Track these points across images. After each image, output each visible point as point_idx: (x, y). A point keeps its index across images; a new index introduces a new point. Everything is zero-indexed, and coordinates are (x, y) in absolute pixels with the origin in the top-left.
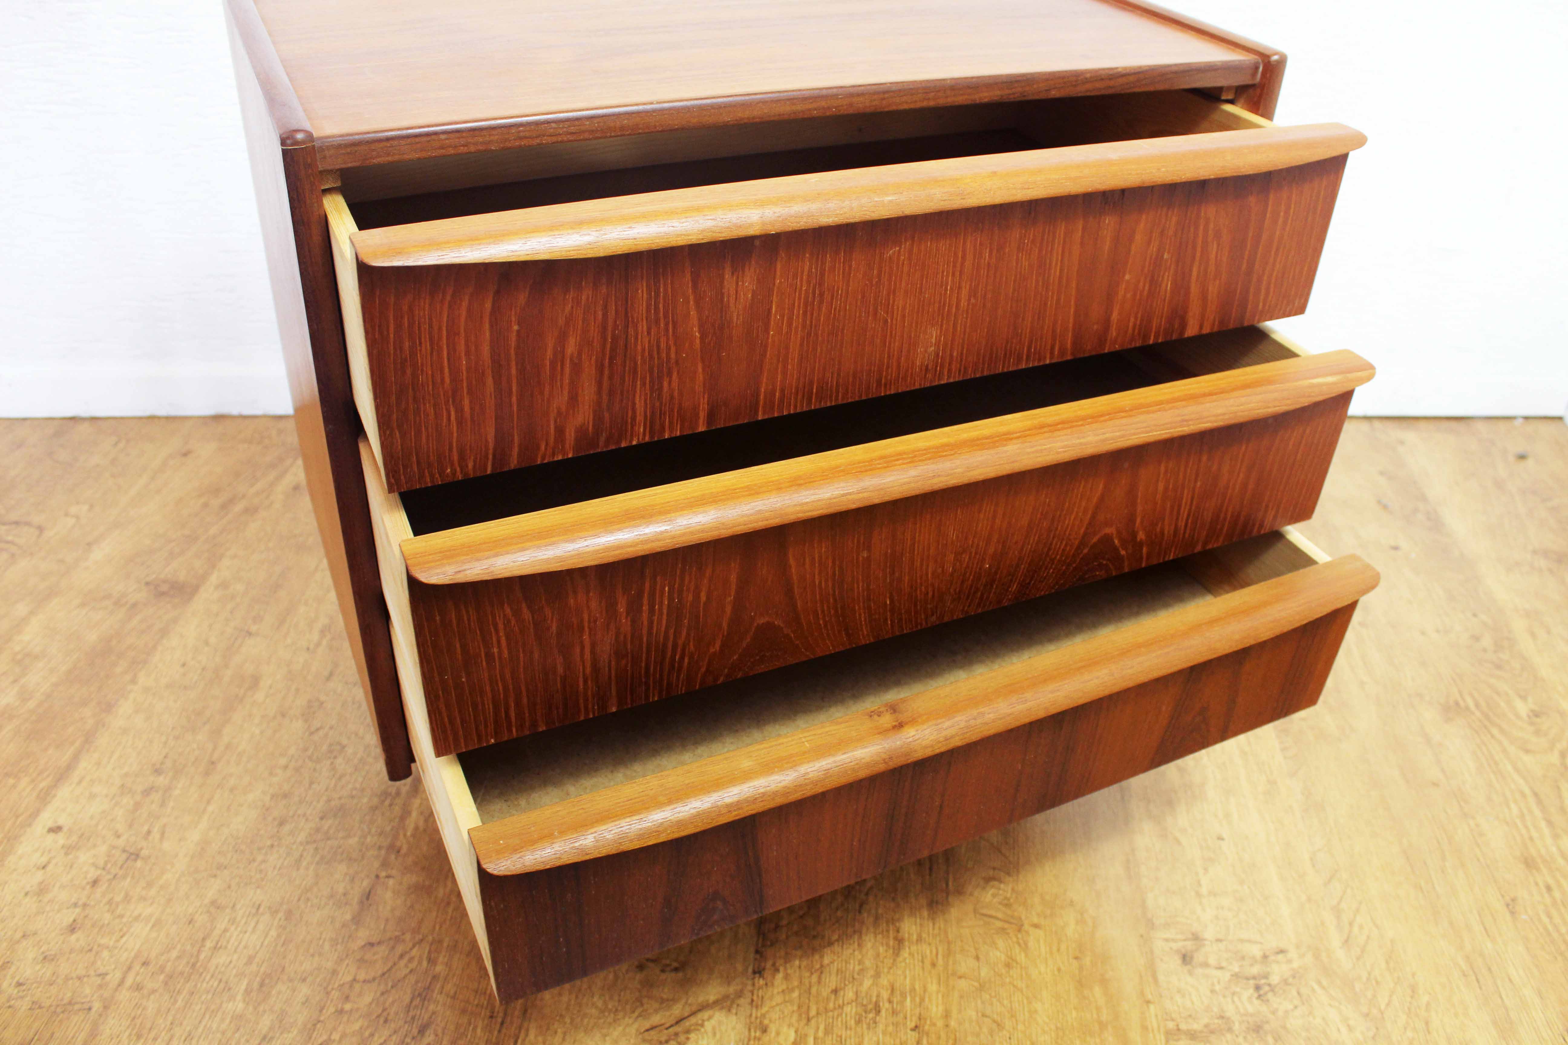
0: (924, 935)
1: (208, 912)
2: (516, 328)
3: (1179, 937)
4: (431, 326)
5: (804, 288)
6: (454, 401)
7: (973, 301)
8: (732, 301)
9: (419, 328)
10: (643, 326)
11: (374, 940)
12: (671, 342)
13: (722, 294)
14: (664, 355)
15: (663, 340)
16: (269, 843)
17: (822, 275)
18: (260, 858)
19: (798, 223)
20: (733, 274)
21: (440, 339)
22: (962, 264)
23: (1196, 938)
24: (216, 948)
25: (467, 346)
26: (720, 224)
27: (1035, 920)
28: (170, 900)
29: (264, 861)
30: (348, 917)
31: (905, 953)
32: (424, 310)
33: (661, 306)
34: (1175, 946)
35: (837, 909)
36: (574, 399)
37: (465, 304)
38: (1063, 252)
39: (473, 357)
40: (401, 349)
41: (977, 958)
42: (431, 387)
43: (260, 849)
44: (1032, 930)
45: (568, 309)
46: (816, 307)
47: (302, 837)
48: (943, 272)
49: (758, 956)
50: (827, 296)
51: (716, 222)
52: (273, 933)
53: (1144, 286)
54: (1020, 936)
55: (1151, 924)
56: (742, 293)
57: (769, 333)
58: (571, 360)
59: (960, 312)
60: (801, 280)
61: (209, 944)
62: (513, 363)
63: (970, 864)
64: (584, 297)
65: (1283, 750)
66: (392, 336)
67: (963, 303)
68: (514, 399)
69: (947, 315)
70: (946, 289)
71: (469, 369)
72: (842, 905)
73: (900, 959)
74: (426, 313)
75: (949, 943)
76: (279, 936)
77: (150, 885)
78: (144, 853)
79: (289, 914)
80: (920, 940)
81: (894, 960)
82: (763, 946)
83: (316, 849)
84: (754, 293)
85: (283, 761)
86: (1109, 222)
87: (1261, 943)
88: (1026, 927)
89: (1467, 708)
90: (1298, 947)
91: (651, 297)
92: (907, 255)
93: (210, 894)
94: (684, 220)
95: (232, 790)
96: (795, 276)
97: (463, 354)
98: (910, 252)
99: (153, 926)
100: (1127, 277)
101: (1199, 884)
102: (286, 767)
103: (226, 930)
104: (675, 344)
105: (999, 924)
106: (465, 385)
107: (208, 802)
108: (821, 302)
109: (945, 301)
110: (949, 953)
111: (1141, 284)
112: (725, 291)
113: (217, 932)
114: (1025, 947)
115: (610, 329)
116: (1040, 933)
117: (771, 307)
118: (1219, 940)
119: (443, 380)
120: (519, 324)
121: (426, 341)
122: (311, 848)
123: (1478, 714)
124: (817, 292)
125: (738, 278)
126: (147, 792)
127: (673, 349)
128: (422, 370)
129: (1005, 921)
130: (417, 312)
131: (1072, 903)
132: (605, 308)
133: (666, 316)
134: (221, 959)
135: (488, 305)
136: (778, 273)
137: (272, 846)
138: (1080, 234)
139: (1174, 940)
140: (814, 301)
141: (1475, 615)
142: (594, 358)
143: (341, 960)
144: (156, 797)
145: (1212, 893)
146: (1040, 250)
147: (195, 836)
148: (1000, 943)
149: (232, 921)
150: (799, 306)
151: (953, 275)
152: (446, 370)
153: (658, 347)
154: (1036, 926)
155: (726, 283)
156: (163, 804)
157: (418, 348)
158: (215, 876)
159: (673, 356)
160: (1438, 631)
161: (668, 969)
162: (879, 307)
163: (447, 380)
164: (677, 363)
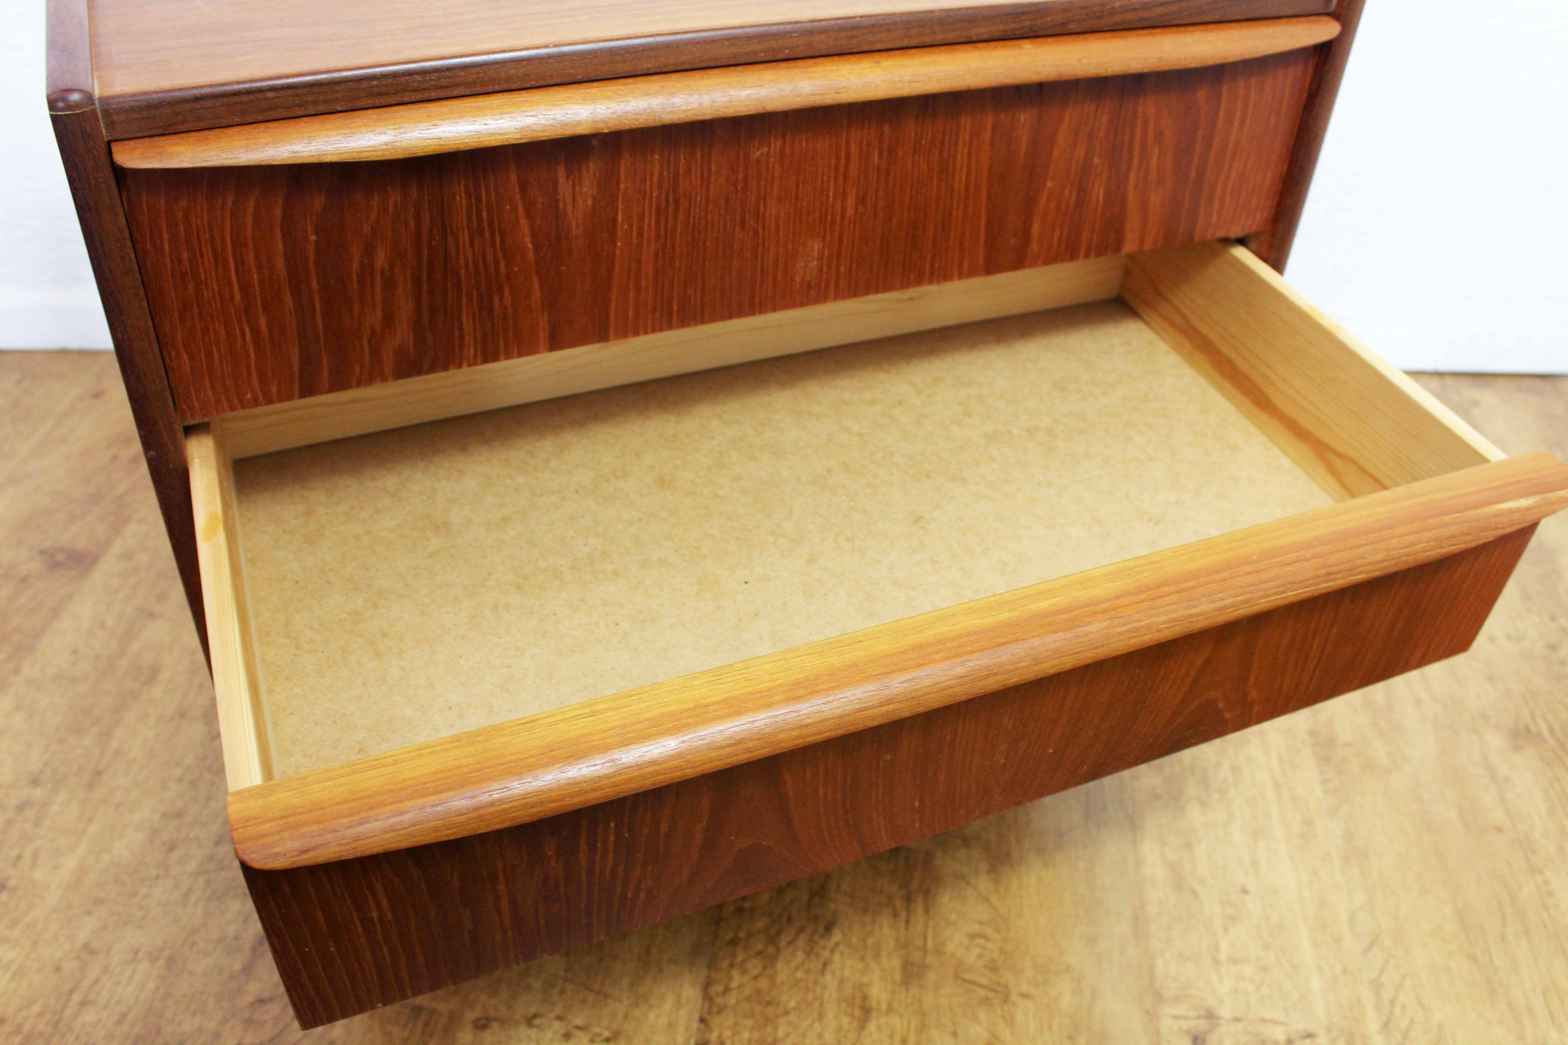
0: (895, 1004)
1: (78, 958)
2: (313, 238)
3: (1192, 1014)
4: (212, 236)
5: (655, 194)
6: (247, 320)
7: (860, 209)
8: (569, 208)
9: (199, 239)
10: (464, 237)
11: (266, 995)
12: (500, 255)
13: (557, 201)
14: (492, 269)
15: (489, 252)
16: (154, 872)
17: (676, 178)
18: (143, 891)
19: (637, 120)
20: (568, 177)
21: (224, 250)
22: (846, 167)
23: (1211, 1016)
24: (84, 1003)
25: (257, 256)
26: (543, 122)
27: (1025, 988)
28: (35, 943)
29: (147, 896)
30: (237, 966)
31: (872, 1026)
32: (203, 217)
33: (484, 214)
34: (1185, 1025)
35: (797, 969)
36: (389, 318)
37: (250, 211)
38: (969, 154)
39: (265, 271)
40: (180, 261)
41: (955, 1034)
42: (219, 304)
43: (143, 880)
44: (1020, 1001)
45: (373, 217)
46: (671, 216)
47: (192, 866)
48: (823, 176)
49: (702, 1026)
50: (684, 204)
51: (537, 119)
52: (151, 985)
53: (1070, 195)
54: (1006, 1008)
55: (1159, 998)
56: (580, 200)
57: (615, 246)
58: (382, 275)
59: (846, 221)
60: (651, 184)
61: (76, 998)
62: (313, 276)
63: (953, 917)
64: (391, 204)
65: (1324, 781)
66: (167, 246)
67: (850, 211)
68: (319, 317)
69: (831, 225)
70: (828, 195)
71: (261, 283)
72: (803, 963)
73: (866, 1033)
74: (205, 221)
75: (923, 1014)
76: (157, 989)
77: (15, 922)
78: (12, 883)
79: (171, 961)
80: (890, 1010)
81: (859, 1036)
82: (710, 1012)
83: (208, 882)
84: (594, 199)
85: (177, 772)
86: (1025, 118)
87: (1285, 1024)
88: (1014, 997)
89: (1539, 735)
90: (1328, 1030)
91: (471, 204)
92: (777, 157)
93: (83, 936)
94: (498, 117)
95: (118, 806)
96: (643, 181)
97: (253, 267)
98: (782, 153)
99: (15, 974)
100: (1049, 184)
101: (1217, 948)
102: (180, 780)
103: (97, 981)
104: (504, 257)
105: (983, 992)
106: (259, 301)
107: (90, 821)
108: (677, 209)
109: (827, 211)
110: (923, 1027)
111: (1067, 193)
112: (559, 197)
113: (87, 983)
114: (1010, 1022)
115: (425, 238)
116: (1029, 1004)
117: (617, 215)
118: (1237, 1020)
119: (232, 297)
120: (317, 233)
121: (208, 253)
122: (202, 879)
123: (1552, 742)
124: (671, 198)
125: (574, 180)
126: (21, 808)
127: (502, 264)
128: (207, 285)
129: (991, 990)
130: (194, 220)
131: (1068, 969)
132: (418, 216)
133: (491, 223)
134: (89, 1016)
135: (278, 212)
136: (623, 177)
137: (158, 877)
138: (989, 133)
139: (1185, 1018)
140: (668, 208)
141: (1553, 619)
142: (409, 272)
143: (226, 1020)
144: (30, 813)
145: (1233, 961)
146: (941, 151)
147: (70, 863)
148: (983, 1015)
149: (106, 970)
150: (650, 216)
151: (836, 179)
152: (236, 286)
153: (485, 260)
154: (1026, 996)
155: (560, 187)
156: (37, 823)
157: (200, 260)
158: (89, 913)
159: (503, 270)
160: (1509, 638)
161: (599, 1039)
162: (747, 216)
163: (238, 297)
164: (508, 277)
